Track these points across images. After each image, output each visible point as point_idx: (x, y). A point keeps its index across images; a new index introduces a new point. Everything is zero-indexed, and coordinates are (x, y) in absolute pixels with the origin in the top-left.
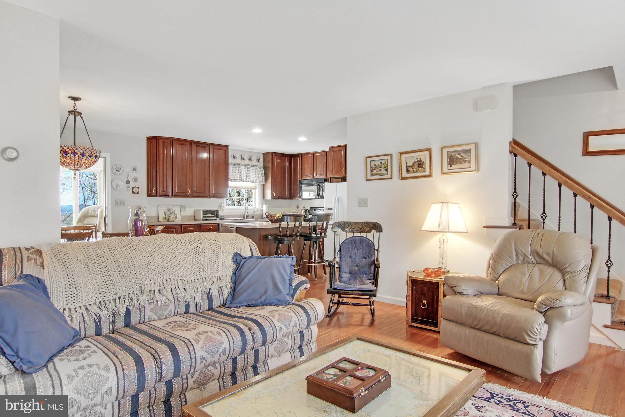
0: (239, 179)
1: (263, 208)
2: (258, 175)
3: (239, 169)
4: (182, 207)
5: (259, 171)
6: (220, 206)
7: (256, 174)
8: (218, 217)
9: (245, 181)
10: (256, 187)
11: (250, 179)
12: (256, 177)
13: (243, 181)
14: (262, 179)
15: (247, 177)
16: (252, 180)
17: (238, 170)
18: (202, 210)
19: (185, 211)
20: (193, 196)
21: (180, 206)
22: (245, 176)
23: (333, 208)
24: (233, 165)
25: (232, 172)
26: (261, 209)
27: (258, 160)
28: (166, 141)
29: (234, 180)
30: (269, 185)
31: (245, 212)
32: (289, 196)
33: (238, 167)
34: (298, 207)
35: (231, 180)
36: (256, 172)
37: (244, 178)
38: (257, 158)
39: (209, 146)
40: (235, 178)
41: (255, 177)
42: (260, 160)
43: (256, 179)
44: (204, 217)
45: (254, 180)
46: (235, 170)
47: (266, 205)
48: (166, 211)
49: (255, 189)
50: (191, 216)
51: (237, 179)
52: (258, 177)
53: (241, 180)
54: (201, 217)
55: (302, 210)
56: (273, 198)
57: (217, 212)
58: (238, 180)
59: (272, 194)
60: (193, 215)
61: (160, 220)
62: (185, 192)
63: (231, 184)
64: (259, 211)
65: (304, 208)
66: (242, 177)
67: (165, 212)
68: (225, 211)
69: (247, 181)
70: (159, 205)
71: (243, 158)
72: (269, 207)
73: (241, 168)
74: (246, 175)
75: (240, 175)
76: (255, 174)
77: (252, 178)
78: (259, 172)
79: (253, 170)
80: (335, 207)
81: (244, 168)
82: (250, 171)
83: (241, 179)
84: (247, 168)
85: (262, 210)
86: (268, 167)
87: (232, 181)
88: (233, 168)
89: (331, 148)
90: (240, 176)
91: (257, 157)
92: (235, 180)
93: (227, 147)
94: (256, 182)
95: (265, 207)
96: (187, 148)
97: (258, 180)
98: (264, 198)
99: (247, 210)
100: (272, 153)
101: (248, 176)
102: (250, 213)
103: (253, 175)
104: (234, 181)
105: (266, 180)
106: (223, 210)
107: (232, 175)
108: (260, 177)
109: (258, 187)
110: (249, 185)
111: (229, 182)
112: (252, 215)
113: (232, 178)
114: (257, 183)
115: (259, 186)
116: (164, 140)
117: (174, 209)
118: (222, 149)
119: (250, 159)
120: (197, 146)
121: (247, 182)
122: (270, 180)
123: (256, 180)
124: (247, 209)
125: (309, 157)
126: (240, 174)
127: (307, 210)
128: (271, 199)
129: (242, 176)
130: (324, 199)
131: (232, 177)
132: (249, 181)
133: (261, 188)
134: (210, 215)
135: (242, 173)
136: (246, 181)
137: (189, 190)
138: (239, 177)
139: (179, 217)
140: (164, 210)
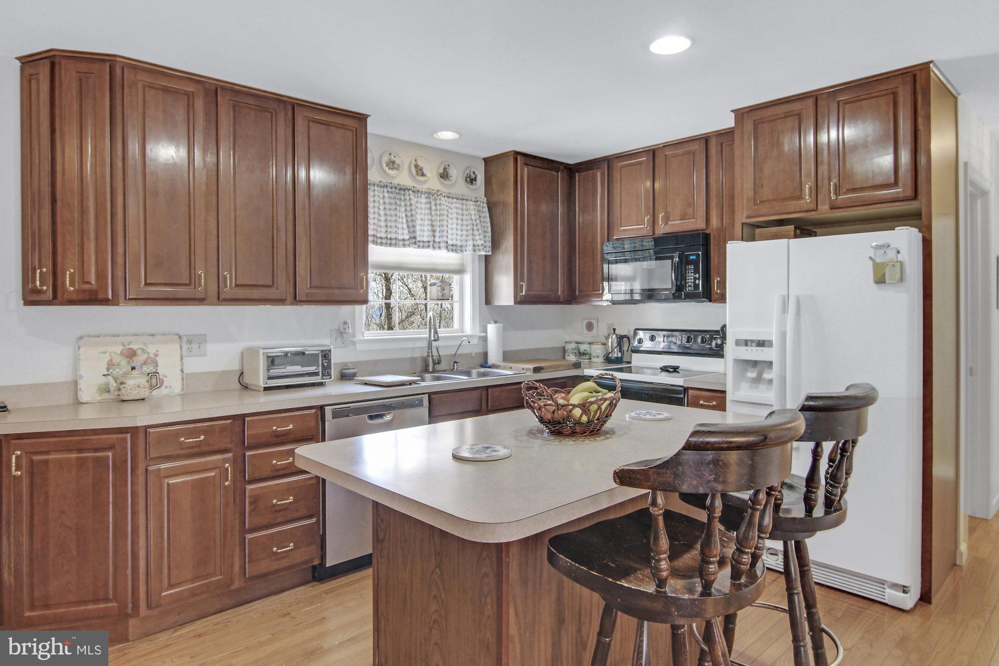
0: (407, 237)
1: (486, 333)
2: (470, 227)
3: (408, 203)
4: (190, 342)
5: (473, 212)
6: (342, 332)
7: (465, 223)
8: (329, 375)
9: (428, 247)
10: (463, 265)
11: (445, 239)
12: (465, 233)
13: (421, 244)
14: (483, 239)
15: (434, 231)
16: (450, 242)
17: (403, 209)
18: (261, 351)
19: (204, 355)
20: (222, 300)
21: (180, 337)
22: (430, 228)
23: (775, 339)
24: (385, 190)
25: (382, 213)
26: (480, 337)
27: (471, 180)
28: (96, 67)
29: (391, 242)
30: (506, 260)
31: (430, 346)
32: (566, 292)
33: (402, 197)
34: (590, 326)
35: (379, 241)
36: (465, 217)
37: (423, 233)
38: (468, 172)
39: (290, 108)
40: (393, 236)
41: (459, 232)
42: (475, 180)
43: (464, 237)
44: (270, 378)
45: (459, 243)
46: (393, 207)
47: (496, 322)
48: (117, 359)
49: (460, 271)
50: (224, 374)
51: (400, 237)
52: (471, 232)
53: (413, 241)
54: (259, 380)
55: (607, 338)
56: (521, 301)
57: (326, 355)
58: (404, 240)
59: (517, 288)
60: (236, 366)
61: (84, 397)
62: (185, 285)
63: (377, 253)
64: (475, 341)
65: (614, 330)
66: (418, 233)
67: (111, 365)
68: (359, 347)
69: (436, 245)
70: (81, 338)
71: (421, 170)
72: (505, 329)
73: (413, 202)
74: (433, 226)
75: (411, 224)
76: (460, 222)
77: (450, 236)
78: (473, 217)
79: (455, 211)
80: (783, 335)
81: (424, 200)
82: (445, 212)
83: (415, 238)
84: (433, 203)
85: (485, 339)
86: (504, 204)
87: (381, 244)
88: (387, 201)
89: (740, 114)
90: (412, 228)
91: (465, 171)
92: (394, 242)
93: (361, 119)
94: (464, 248)
95: (491, 328)
96: (190, 108)
97: (471, 243)
98: (488, 301)
99: (434, 344)
100: (517, 153)
101: (438, 229)
102: (445, 349)
103: (454, 226)
104: (391, 245)
105: (496, 244)
106: (354, 343)
107: (383, 224)
108: (476, 233)
109: (469, 268)
110: (442, 257)
111: (371, 246)
112: (450, 356)
113: (383, 235)
114: (468, 253)
115: (473, 262)
116: (84, 67)
117: (151, 350)
118: (342, 126)
119: (444, 175)
120: (235, 107)
121: (434, 248)
122: (509, 243)
123: (464, 243)
124: (435, 340)
125: (640, 163)
126: (410, 219)
127: (625, 336)
128: (512, 303)
129: (418, 228)
130: (725, 302)
131: (383, 230)
132: (443, 245)
133: (480, 267)
134: (298, 369)
135: (419, 217)
136: (431, 244)
137: (200, 276)
138: (406, 231)
139: (173, 383)
140: (107, 358)
